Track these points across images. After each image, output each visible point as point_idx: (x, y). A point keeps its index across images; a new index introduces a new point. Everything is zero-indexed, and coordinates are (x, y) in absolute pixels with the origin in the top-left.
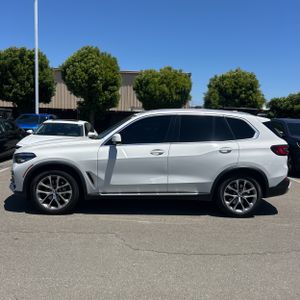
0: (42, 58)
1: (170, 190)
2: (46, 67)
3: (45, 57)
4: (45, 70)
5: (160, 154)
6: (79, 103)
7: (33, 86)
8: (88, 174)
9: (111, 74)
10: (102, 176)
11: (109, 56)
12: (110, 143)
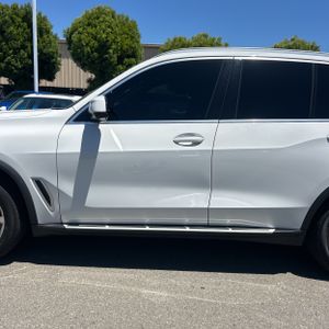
0: (41, 20)
1: (213, 221)
2: (48, 32)
3: (45, 19)
4: (45, 36)
5: (196, 143)
6: (89, 81)
7: (31, 57)
8: (38, 183)
9: (128, 42)
10: (68, 188)
11: (127, 19)
12: (85, 116)
